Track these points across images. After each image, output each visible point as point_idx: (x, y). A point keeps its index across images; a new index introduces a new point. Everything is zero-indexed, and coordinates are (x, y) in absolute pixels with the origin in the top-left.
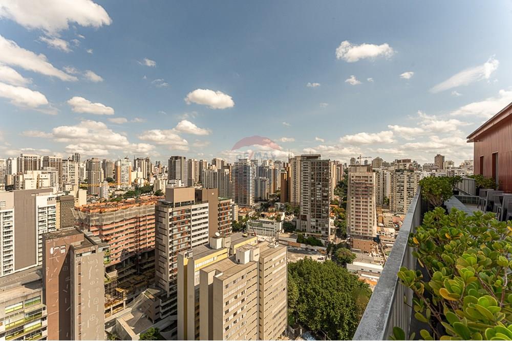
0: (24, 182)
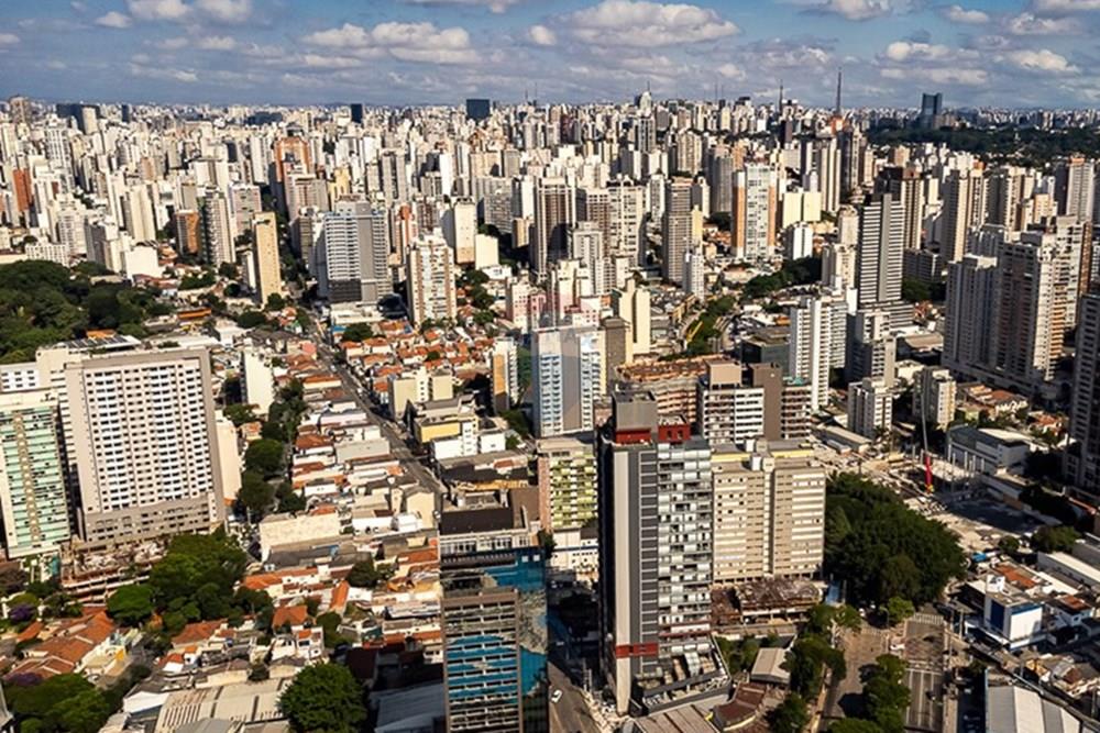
0: (557, 284)
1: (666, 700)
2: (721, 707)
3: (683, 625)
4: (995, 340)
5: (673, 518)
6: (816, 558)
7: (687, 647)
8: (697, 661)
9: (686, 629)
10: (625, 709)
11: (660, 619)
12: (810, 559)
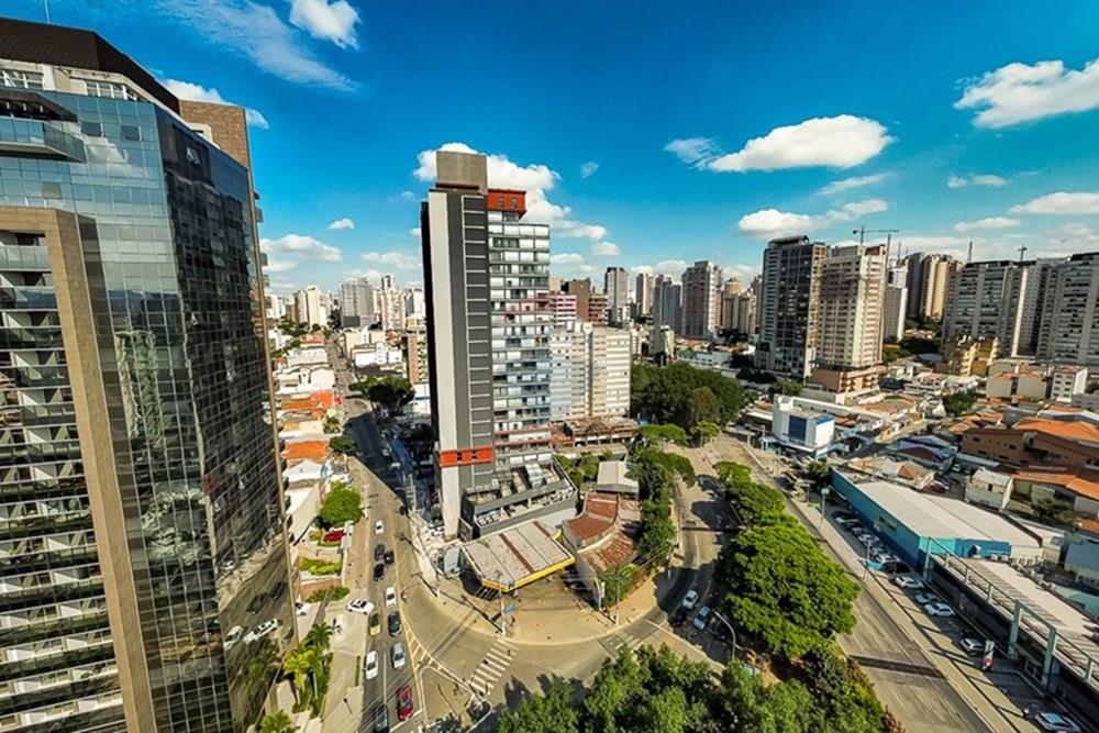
1: (504, 517)
2: (570, 522)
3: (523, 432)
4: (684, 320)
5: (508, 305)
6: (624, 403)
7: (527, 458)
8: (539, 471)
9: (525, 437)
10: (454, 531)
11: (497, 427)
12: (621, 404)
